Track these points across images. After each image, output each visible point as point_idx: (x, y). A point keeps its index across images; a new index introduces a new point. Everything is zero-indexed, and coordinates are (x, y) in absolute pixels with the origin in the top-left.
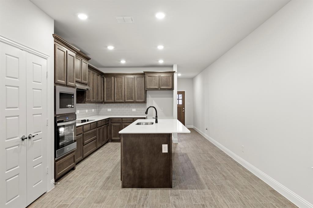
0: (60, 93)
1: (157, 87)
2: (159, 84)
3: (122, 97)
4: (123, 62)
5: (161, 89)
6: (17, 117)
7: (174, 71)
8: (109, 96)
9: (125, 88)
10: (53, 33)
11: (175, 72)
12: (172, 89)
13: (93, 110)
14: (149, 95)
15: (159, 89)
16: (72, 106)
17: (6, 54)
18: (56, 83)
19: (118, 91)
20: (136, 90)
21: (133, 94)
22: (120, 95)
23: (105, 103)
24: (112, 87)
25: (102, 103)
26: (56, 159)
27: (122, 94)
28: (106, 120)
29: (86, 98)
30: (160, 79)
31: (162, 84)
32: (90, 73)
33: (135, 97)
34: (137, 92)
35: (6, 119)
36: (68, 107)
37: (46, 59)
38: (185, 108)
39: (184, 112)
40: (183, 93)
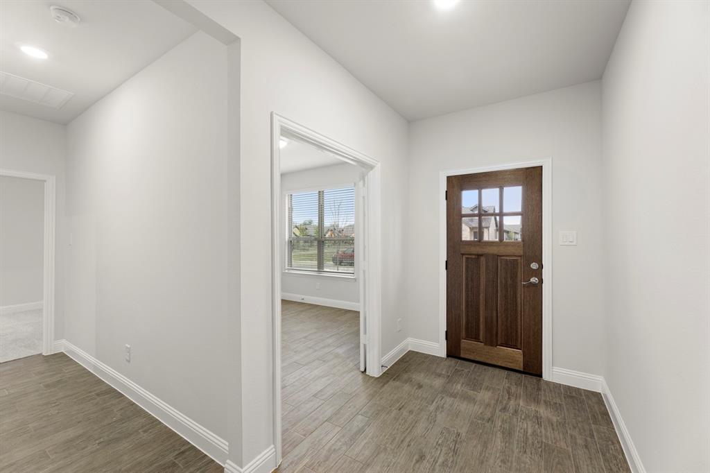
38: (541, 266)
39: (534, 285)
40: (531, 178)
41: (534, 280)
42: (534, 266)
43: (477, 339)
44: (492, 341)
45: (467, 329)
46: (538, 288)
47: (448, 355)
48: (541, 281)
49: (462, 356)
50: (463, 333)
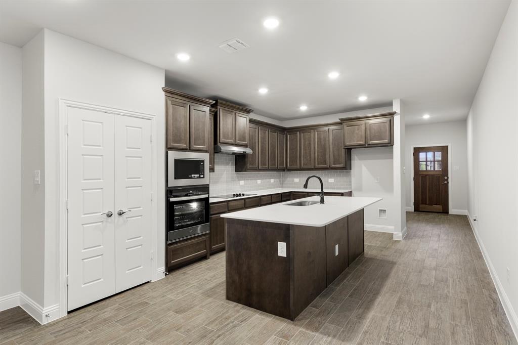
0: (175, 160)
1: (362, 143)
2: (366, 138)
3: (310, 160)
4: (304, 108)
5: (369, 144)
6: (100, 190)
7: (394, 111)
8: (293, 160)
9: (314, 148)
10: (164, 86)
11: (395, 113)
12: (390, 144)
13: (272, 181)
14: (355, 156)
15: (366, 146)
16: (200, 176)
17: (83, 120)
18: (168, 148)
19: (306, 153)
20: (331, 149)
21: (327, 156)
22: (309, 157)
23: (289, 170)
24: (297, 147)
25: (284, 170)
26: (168, 243)
27: (310, 157)
28: (283, 194)
29: (248, 164)
30: (368, 128)
31: (370, 137)
32: (257, 130)
33: (329, 160)
34: (333, 152)
35: (84, 192)
36: (191, 178)
37: (150, 120)
38: (448, 178)
39: (446, 184)
40: (444, 150)
41: (446, 182)
42: (446, 178)
43: (426, 204)
44: (431, 204)
45: (422, 200)
46: (447, 185)
47: (415, 211)
48: (448, 182)
49: (420, 210)
50: (420, 202)
